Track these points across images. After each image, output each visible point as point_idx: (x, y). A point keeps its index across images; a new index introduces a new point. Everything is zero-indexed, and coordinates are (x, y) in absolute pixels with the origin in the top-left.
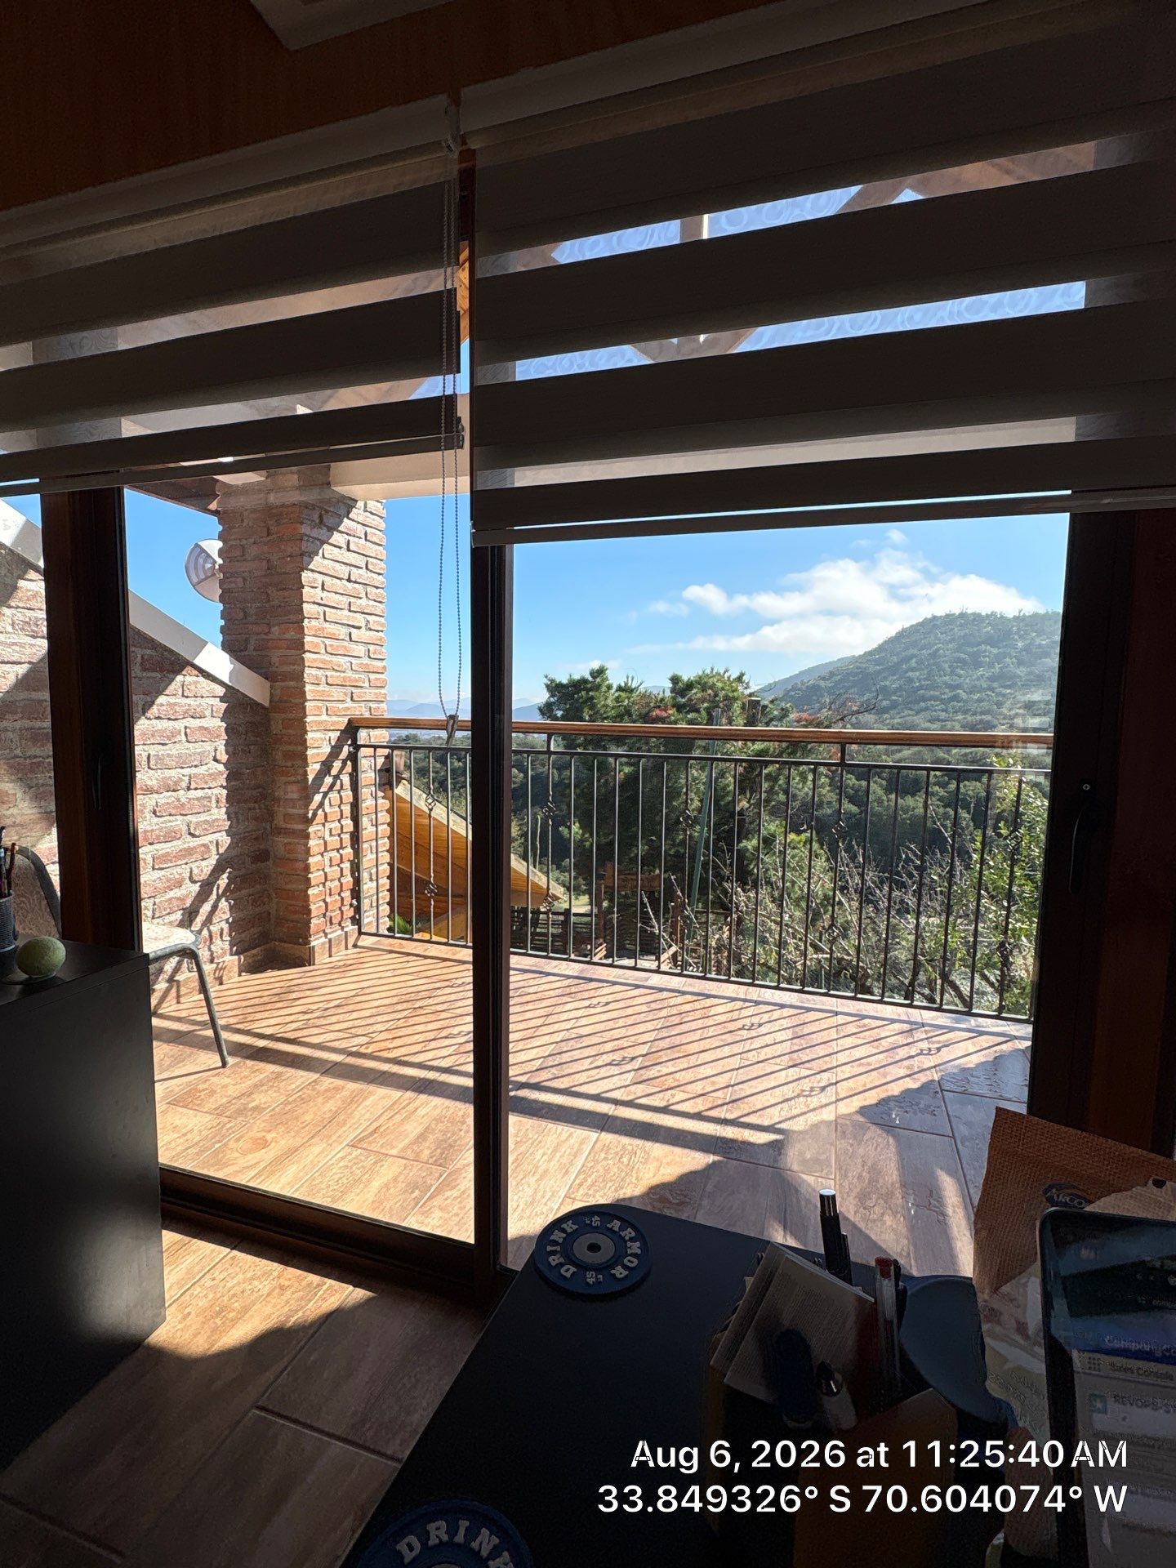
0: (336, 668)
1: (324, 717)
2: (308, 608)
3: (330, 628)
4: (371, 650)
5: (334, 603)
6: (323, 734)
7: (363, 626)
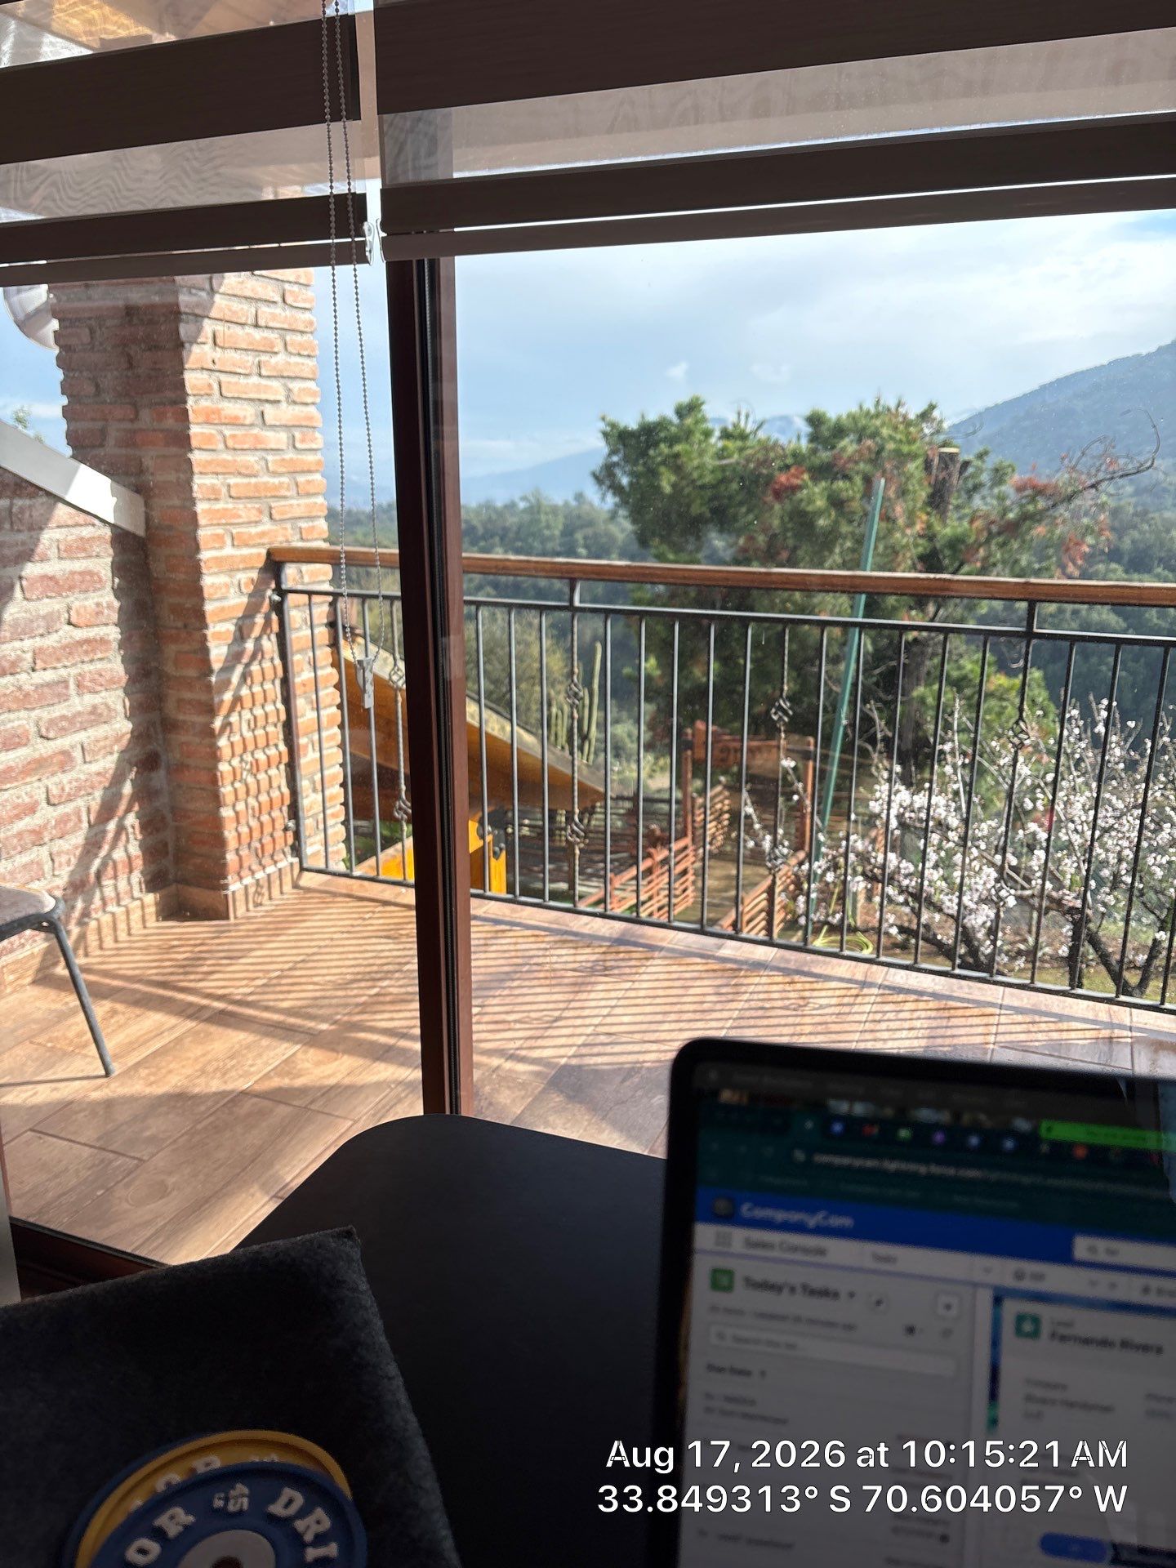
0: (243, 471)
1: (228, 551)
2: (193, 379)
3: (230, 409)
4: (298, 435)
5: (234, 365)
6: (231, 577)
7: (281, 397)
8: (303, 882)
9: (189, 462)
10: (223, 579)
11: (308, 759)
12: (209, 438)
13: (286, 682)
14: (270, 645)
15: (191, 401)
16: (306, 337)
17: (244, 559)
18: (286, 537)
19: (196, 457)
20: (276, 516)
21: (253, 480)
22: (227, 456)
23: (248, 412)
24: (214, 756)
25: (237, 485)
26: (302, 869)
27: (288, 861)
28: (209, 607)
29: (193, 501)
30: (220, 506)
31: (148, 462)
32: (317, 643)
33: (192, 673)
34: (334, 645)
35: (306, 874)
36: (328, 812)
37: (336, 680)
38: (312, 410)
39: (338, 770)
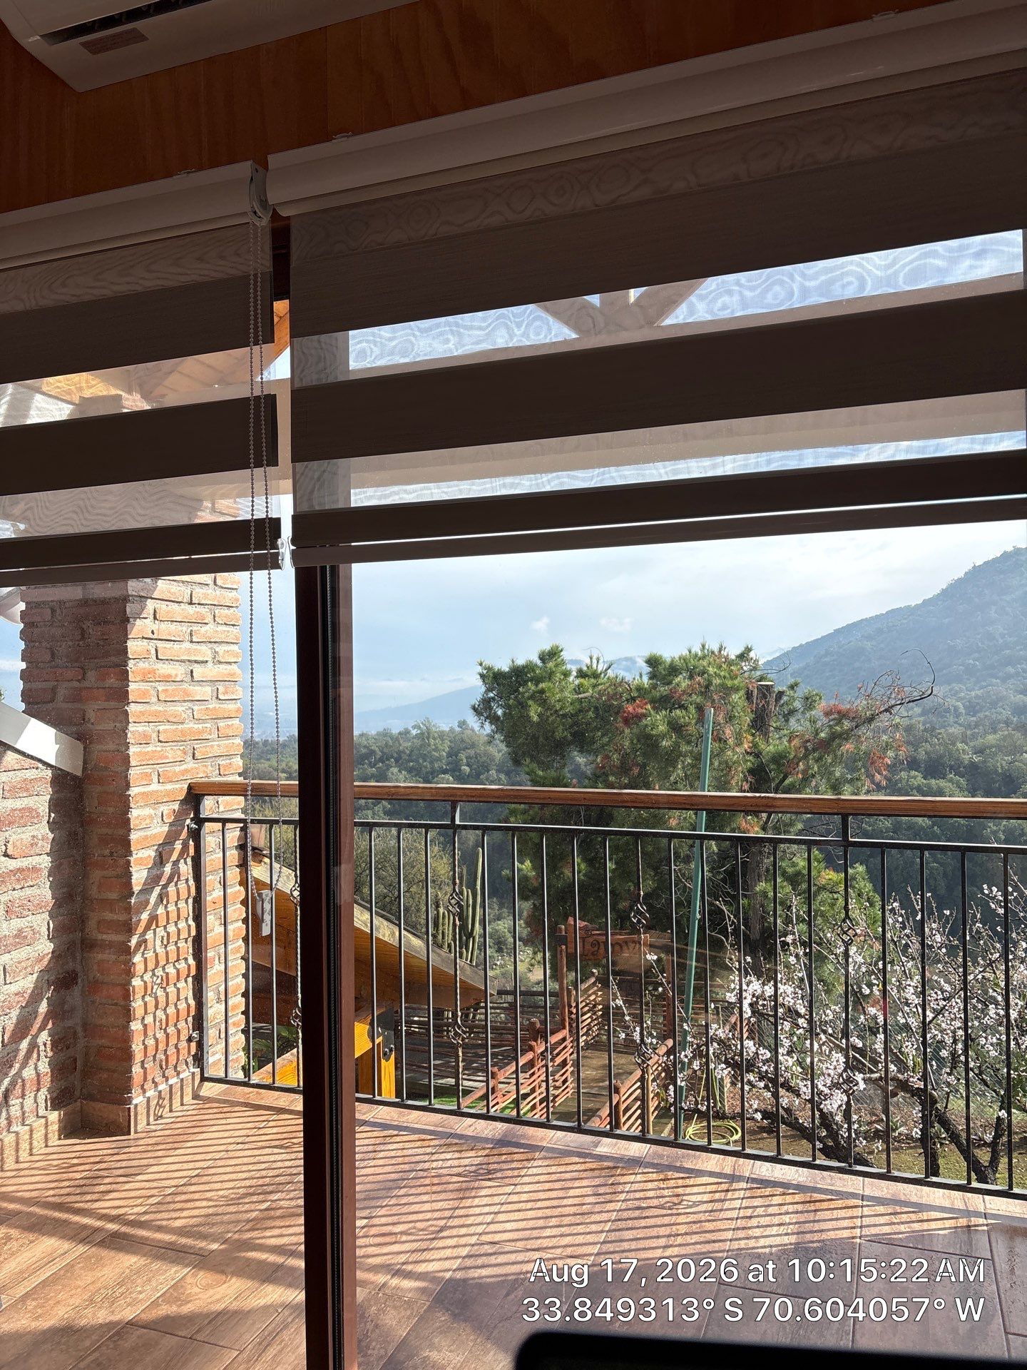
0: (171, 719)
1: (155, 787)
2: (134, 646)
3: (164, 669)
4: (221, 689)
5: (170, 634)
6: (155, 809)
7: (209, 659)
8: (203, 1093)
9: (126, 713)
10: (147, 811)
11: (214, 971)
12: (145, 693)
13: (198, 901)
14: (186, 868)
15: (131, 663)
16: (232, 610)
17: (168, 793)
18: (205, 773)
19: (132, 708)
20: (198, 755)
21: (180, 727)
22: (160, 708)
23: (179, 671)
24: (129, 973)
25: (165, 731)
26: (203, 1079)
27: (189, 1072)
28: (134, 836)
29: (127, 745)
30: (150, 748)
31: (91, 715)
32: (228, 864)
33: (113, 896)
34: (243, 865)
35: (206, 1083)
36: (230, 1021)
37: (243, 896)
38: (234, 667)
39: (241, 981)
